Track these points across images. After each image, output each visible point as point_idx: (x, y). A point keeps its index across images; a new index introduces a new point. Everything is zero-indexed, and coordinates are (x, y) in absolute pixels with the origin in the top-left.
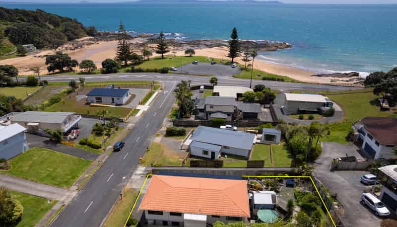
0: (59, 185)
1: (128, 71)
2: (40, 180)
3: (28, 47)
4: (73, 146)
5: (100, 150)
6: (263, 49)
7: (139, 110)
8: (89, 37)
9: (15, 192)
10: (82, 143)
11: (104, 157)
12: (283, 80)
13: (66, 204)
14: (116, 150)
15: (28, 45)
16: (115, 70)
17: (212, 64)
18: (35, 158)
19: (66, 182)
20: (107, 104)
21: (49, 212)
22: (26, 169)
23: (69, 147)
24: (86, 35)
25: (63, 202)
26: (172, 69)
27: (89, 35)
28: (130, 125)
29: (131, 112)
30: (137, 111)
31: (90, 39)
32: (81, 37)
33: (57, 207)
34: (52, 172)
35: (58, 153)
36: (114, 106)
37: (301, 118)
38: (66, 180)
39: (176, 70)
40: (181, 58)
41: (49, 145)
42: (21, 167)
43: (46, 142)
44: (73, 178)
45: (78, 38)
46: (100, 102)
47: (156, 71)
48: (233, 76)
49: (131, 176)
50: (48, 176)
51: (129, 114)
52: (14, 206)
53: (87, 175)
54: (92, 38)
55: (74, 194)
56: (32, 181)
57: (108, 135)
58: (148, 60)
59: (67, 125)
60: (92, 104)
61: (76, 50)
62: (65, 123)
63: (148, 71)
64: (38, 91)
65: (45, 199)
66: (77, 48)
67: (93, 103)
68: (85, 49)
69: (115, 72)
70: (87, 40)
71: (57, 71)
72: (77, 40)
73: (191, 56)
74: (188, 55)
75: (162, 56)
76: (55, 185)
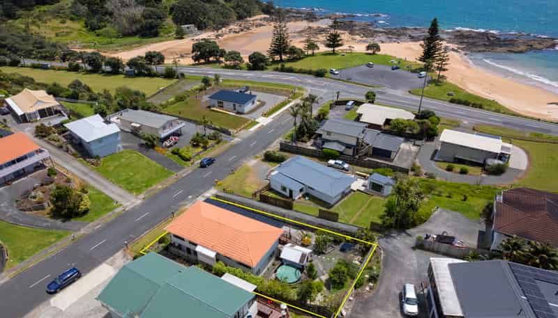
0: (130, 191)
1: (276, 70)
2: (117, 182)
3: (188, 28)
4: (164, 154)
5: (188, 162)
6: (499, 49)
7: (258, 123)
8: (263, 16)
9: (93, 188)
10: (174, 153)
11: (188, 171)
12: (481, 107)
13: (127, 209)
14: (202, 166)
15: (189, 26)
16: (262, 66)
17: (393, 69)
18: (123, 160)
19: (138, 189)
20: (228, 111)
21: (110, 213)
22: (111, 168)
23: (160, 154)
24: (260, 12)
25: (126, 207)
26: (332, 72)
27: (265, 13)
28: (237, 140)
29: (246, 125)
30: (255, 123)
31: (265, 18)
32: (254, 15)
33: (119, 210)
34: (131, 176)
35: (146, 159)
36: (234, 114)
37: (449, 169)
38: (139, 187)
39: (337, 74)
40: (358, 55)
41: (143, 148)
42: (108, 166)
43: (142, 145)
44: (147, 186)
45: (250, 17)
46: (221, 107)
47: (310, 73)
48: (410, 92)
49: (197, 197)
50: (126, 179)
51: (243, 127)
52: (82, 200)
53: (160, 187)
54: (267, 16)
55: (139, 202)
56: (111, 181)
57: (205, 148)
58: (313, 55)
59: (165, 131)
60: (212, 109)
61: (241, 33)
62: (164, 128)
63: (301, 72)
64: (171, 85)
65: (112, 200)
66: (242, 30)
67: (214, 107)
68: (252, 33)
69: (262, 69)
70: (261, 20)
71: (202, 61)
72: (248, 19)
73: (374, 53)
74: (370, 51)
75: (334, 50)
76: (128, 189)
